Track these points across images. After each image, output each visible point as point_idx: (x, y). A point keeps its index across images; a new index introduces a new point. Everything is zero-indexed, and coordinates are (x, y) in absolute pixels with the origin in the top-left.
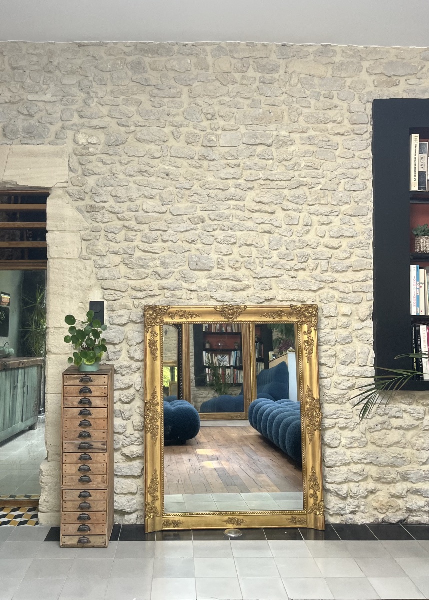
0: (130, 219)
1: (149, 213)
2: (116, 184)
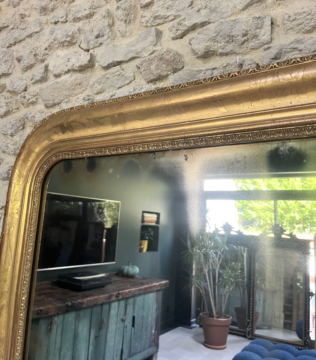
1: (59, 76)
2: (25, 34)
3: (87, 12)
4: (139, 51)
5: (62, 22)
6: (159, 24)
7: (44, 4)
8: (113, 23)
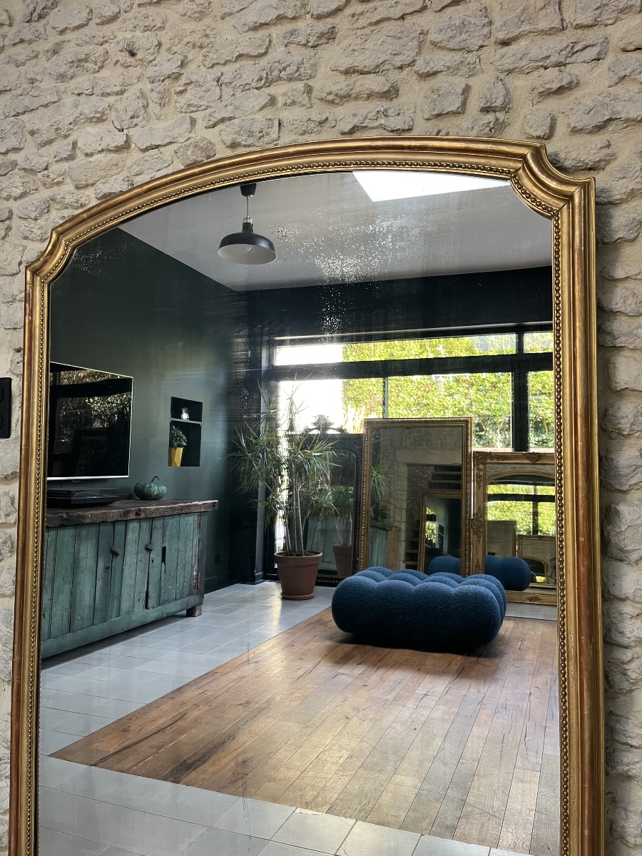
0: (60, 179)
1: (92, 155)
2: (37, 102)
3: (118, 89)
4: (175, 136)
5: (87, 94)
6: (192, 112)
7: (63, 70)
8: (148, 104)
